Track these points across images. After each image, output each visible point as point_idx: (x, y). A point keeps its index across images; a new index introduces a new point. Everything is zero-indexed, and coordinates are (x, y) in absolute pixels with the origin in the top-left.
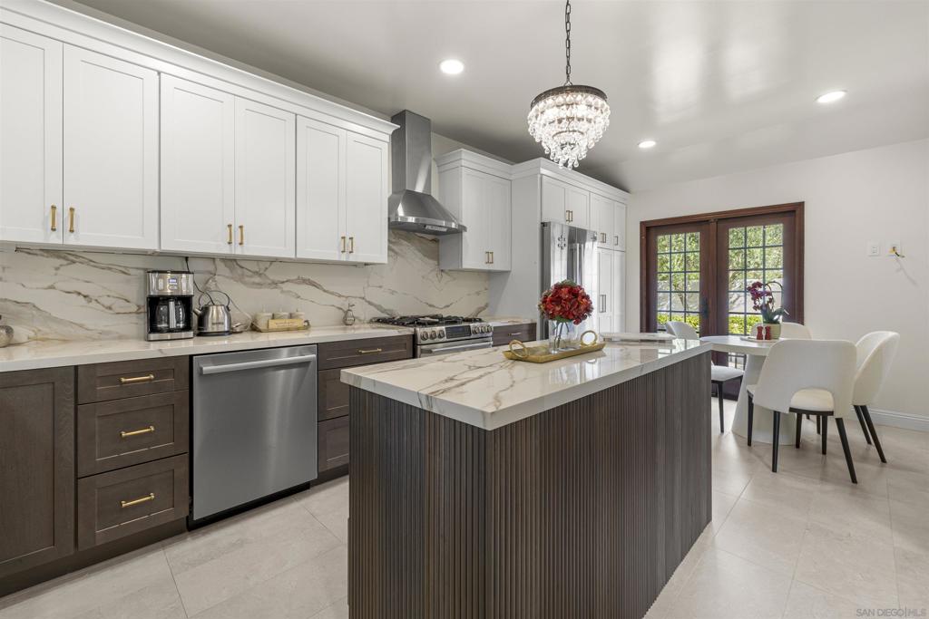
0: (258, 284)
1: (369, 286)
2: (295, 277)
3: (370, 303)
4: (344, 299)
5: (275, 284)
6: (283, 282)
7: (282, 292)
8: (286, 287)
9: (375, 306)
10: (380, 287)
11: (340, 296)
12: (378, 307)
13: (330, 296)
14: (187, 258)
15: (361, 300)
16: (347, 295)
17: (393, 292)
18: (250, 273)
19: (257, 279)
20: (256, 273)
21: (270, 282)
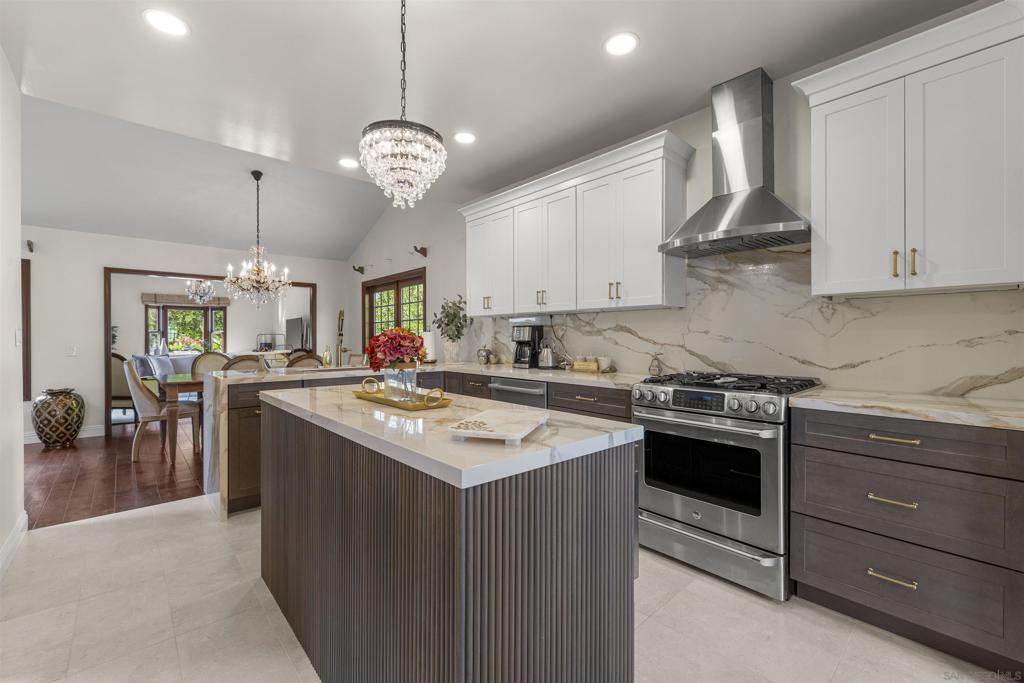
0: (588, 332)
1: (689, 331)
2: (614, 325)
3: (692, 353)
4: (659, 346)
5: (599, 332)
6: (605, 330)
7: (605, 338)
8: (608, 334)
9: (698, 356)
10: (706, 332)
11: (655, 343)
12: (703, 359)
13: (644, 342)
14: (551, 316)
15: (680, 349)
16: (663, 342)
17: (726, 339)
18: (583, 323)
19: (588, 328)
20: (588, 323)
21: (595, 330)
